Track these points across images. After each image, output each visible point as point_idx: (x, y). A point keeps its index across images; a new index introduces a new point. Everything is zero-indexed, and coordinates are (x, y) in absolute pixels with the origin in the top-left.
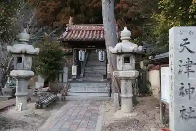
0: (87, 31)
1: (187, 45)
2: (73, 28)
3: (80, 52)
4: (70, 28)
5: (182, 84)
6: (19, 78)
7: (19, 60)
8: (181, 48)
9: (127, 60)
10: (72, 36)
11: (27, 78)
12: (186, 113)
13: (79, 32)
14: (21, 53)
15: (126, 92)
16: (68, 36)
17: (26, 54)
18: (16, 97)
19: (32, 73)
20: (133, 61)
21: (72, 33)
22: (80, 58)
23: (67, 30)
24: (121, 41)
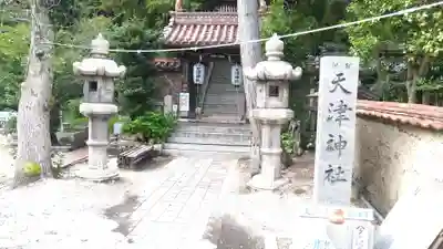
0: (209, 26)
1: (341, 83)
2: (182, 20)
3: (195, 68)
4: (177, 21)
5: (331, 136)
6: (94, 116)
7: (94, 86)
8: (332, 86)
9: (274, 92)
10: (180, 36)
11: (106, 117)
12: (333, 174)
13: (195, 26)
14: (96, 75)
15: (271, 145)
16: (174, 35)
17: (105, 77)
18: (90, 148)
19: (114, 108)
20: (284, 93)
21: (180, 30)
22: (195, 78)
23: (171, 24)
24: (266, 59)
